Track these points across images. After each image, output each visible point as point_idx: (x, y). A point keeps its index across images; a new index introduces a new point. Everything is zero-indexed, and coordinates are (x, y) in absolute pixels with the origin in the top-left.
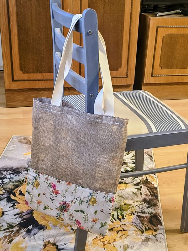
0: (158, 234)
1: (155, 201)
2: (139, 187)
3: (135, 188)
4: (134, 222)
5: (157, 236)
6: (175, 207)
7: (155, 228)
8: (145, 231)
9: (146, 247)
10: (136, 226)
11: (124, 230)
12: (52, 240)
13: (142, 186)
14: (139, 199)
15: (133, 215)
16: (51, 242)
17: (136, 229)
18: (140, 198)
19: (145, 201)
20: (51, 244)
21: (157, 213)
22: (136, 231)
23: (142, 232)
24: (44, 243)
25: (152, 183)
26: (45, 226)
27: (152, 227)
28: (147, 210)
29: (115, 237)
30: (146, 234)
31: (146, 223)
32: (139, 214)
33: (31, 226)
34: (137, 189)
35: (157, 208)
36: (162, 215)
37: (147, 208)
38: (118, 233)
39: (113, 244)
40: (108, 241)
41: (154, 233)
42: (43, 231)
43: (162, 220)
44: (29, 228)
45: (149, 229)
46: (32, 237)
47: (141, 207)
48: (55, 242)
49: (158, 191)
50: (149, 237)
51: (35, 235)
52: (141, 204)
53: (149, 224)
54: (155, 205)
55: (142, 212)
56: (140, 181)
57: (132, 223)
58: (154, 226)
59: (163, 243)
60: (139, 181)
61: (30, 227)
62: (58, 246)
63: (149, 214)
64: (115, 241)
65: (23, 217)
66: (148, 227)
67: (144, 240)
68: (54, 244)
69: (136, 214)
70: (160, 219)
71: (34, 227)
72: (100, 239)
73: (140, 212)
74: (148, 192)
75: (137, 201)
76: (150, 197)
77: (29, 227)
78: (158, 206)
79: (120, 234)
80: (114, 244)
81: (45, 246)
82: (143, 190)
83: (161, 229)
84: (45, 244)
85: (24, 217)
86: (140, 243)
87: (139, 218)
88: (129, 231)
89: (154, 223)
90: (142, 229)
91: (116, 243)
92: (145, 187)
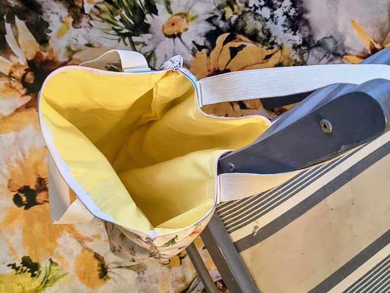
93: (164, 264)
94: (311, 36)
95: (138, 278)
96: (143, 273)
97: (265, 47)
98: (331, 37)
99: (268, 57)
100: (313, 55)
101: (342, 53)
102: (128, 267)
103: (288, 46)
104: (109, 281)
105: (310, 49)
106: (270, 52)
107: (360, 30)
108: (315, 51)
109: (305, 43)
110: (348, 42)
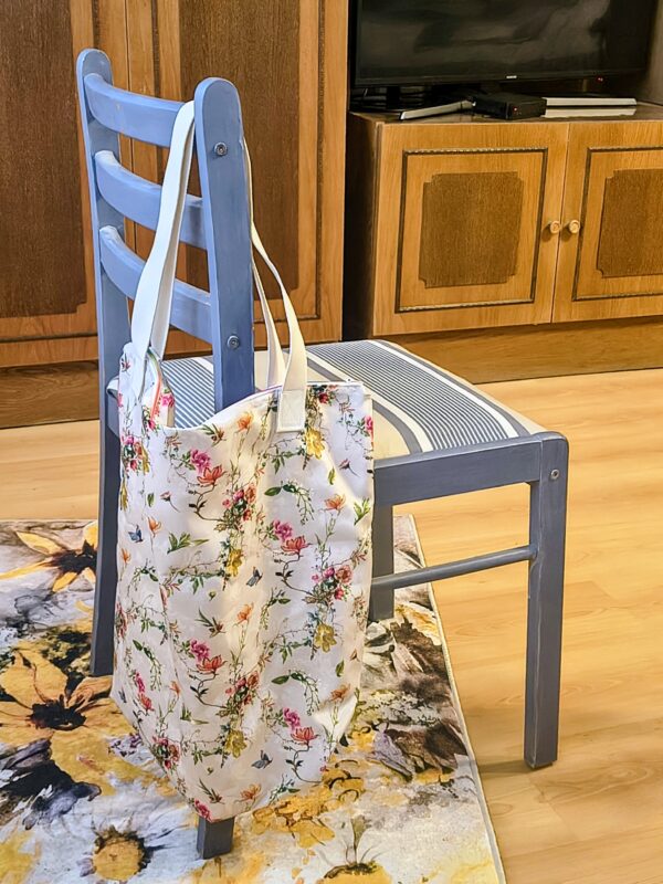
0: (456, 781)
1: (439, 686)
2: (386, 648)
3: (374, 653)
4: (379, 752)
5: (454, 786)
6: (503, 700)
7: (444, 762)
8: (414, 773)
9: (423, 820)
10: (385, 761)
11: (349, 777)
12: (120, 825)
13: (396, 644)
14: (388, 685)
15: (372, 731)
16: (121, 831)
17: (388, 772)
18: (391, 680)
19: (406, 687)
20: (121, 836)
21: (447, 721)
22: (388, 777)
23: (408, 779)
24: (97, 834)
25: (425, 633)
26: (94, 785)
27: (437, 761)
28: (415, 715)
29: (323, 798)
30: (418, 783)
31: (416, 752)
32: (392, 727)
33: (47, 788)
34: (380, 654)
35: (446, 706)
36: (462, 724)
37: (417, 707)
38: (331, 787)
39: (319, 820)
40: (301, 812)
41: (445, 778)
42: (90, 800)
43: (465, 738)
44: (40, 797)
45: (428, 766)
46: (55, 821)
47: (396, 705)
48: (134, 829)
49: (447, 656)
50: (430, 791)
51: (65, 816)
52: (396, 698)
53: (427, 754)
54: (441, 698)
55: (400, 722)
56: (387, 630)
57: (372, 755)
58: (444, 757)
59: (473, 802)
60: (384, 632)
61: (46, 793)
62: (142, 839)
63: (423, 723)
64: (323, 809)
65: (18, 765)
66: (425, 763)
67: (415, 799)
68: (131, 836)
69: (382, 727)
70: (460, 735)
71: (60, 791)
72: (276, 809)
73: (393, 722)
74: (416, 663)
75: (381, 691)
76: (423, 676)
77: (40, 794)
78: (449, 699)
79: (337, 789)
80: (323, 820)
81: (101, 843)
82: (399, 655)
83: (463, 764)
84: (101, 838)
85: (21, 765)
86: (405, 809)
87: (393, 739)
88: (367, 777)
89: (442, 749)
90: (404, 768)
91: (330, 817)
92: (404, 647)
93: (357, 796)
94: (7, 619)
95: (378, 828)
96: (370, 821)
97: (10, 665)
98: (16, 600)
99: (27, 663)
100: (40, 619)
101: (48, 593)
102: (357, 838)
103: (16, 642)
104: (377, 862)
105: (28, 622)
106: (19, 662)
107: (16, 573)
108: (34, 617)
109: (17, 625)
110: (33, 585)
